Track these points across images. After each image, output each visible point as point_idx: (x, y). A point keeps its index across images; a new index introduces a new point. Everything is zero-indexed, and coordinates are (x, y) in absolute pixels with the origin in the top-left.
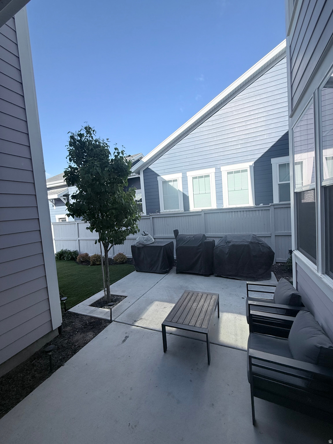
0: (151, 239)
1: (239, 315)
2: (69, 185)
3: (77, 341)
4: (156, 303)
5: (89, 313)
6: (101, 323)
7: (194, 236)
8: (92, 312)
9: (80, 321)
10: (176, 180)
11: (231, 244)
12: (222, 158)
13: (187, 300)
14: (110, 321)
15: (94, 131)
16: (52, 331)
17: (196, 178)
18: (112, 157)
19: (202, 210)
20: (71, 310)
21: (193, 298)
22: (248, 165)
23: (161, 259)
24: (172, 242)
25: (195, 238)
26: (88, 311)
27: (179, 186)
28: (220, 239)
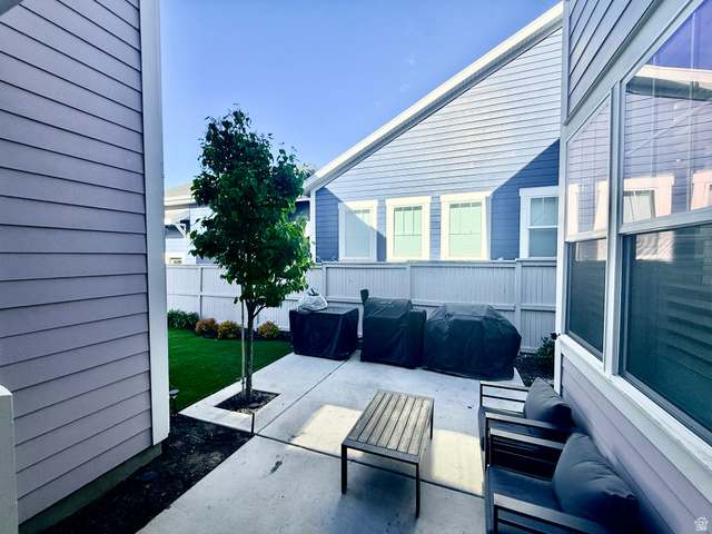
0: (321, 303)
1: (465, 436)
2: (200, 203)
3: (193, 466)
4: (328, 408)
5: (215, 419)
6: (235, 437)
7: (394, 302)
8: (219, 417)
9: (199, 433)
10: (368, 211)
11: (453, 318)
12: (443, 181)
13: (382, 406)
14: (250, 435)
15: (247, 119)
16: (152, 446)
17: (400, 209)
18: (274, 164)
19: (408, 262)
20: (183, 412)
21: (391, 403)
22: (483, 196)
23: (337, 335)
24: (357, 311)
25: (396, 306)
26: (213, 416)
27: (371, 221)
28: (434, 309)
